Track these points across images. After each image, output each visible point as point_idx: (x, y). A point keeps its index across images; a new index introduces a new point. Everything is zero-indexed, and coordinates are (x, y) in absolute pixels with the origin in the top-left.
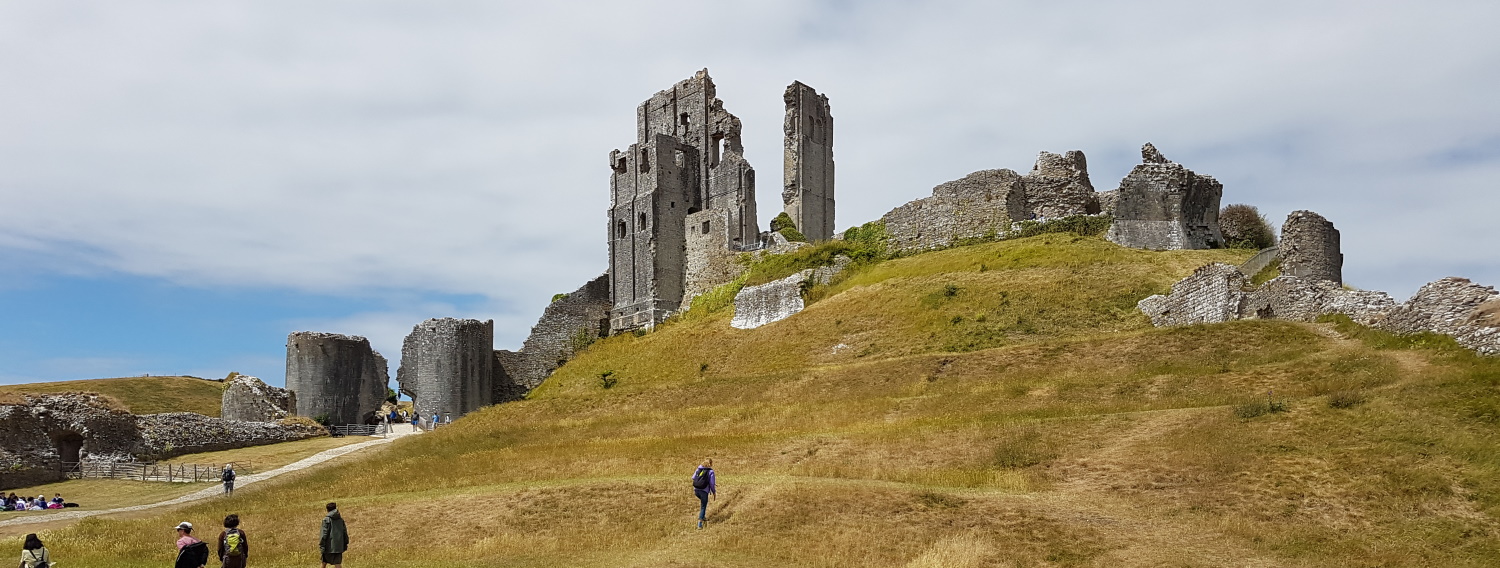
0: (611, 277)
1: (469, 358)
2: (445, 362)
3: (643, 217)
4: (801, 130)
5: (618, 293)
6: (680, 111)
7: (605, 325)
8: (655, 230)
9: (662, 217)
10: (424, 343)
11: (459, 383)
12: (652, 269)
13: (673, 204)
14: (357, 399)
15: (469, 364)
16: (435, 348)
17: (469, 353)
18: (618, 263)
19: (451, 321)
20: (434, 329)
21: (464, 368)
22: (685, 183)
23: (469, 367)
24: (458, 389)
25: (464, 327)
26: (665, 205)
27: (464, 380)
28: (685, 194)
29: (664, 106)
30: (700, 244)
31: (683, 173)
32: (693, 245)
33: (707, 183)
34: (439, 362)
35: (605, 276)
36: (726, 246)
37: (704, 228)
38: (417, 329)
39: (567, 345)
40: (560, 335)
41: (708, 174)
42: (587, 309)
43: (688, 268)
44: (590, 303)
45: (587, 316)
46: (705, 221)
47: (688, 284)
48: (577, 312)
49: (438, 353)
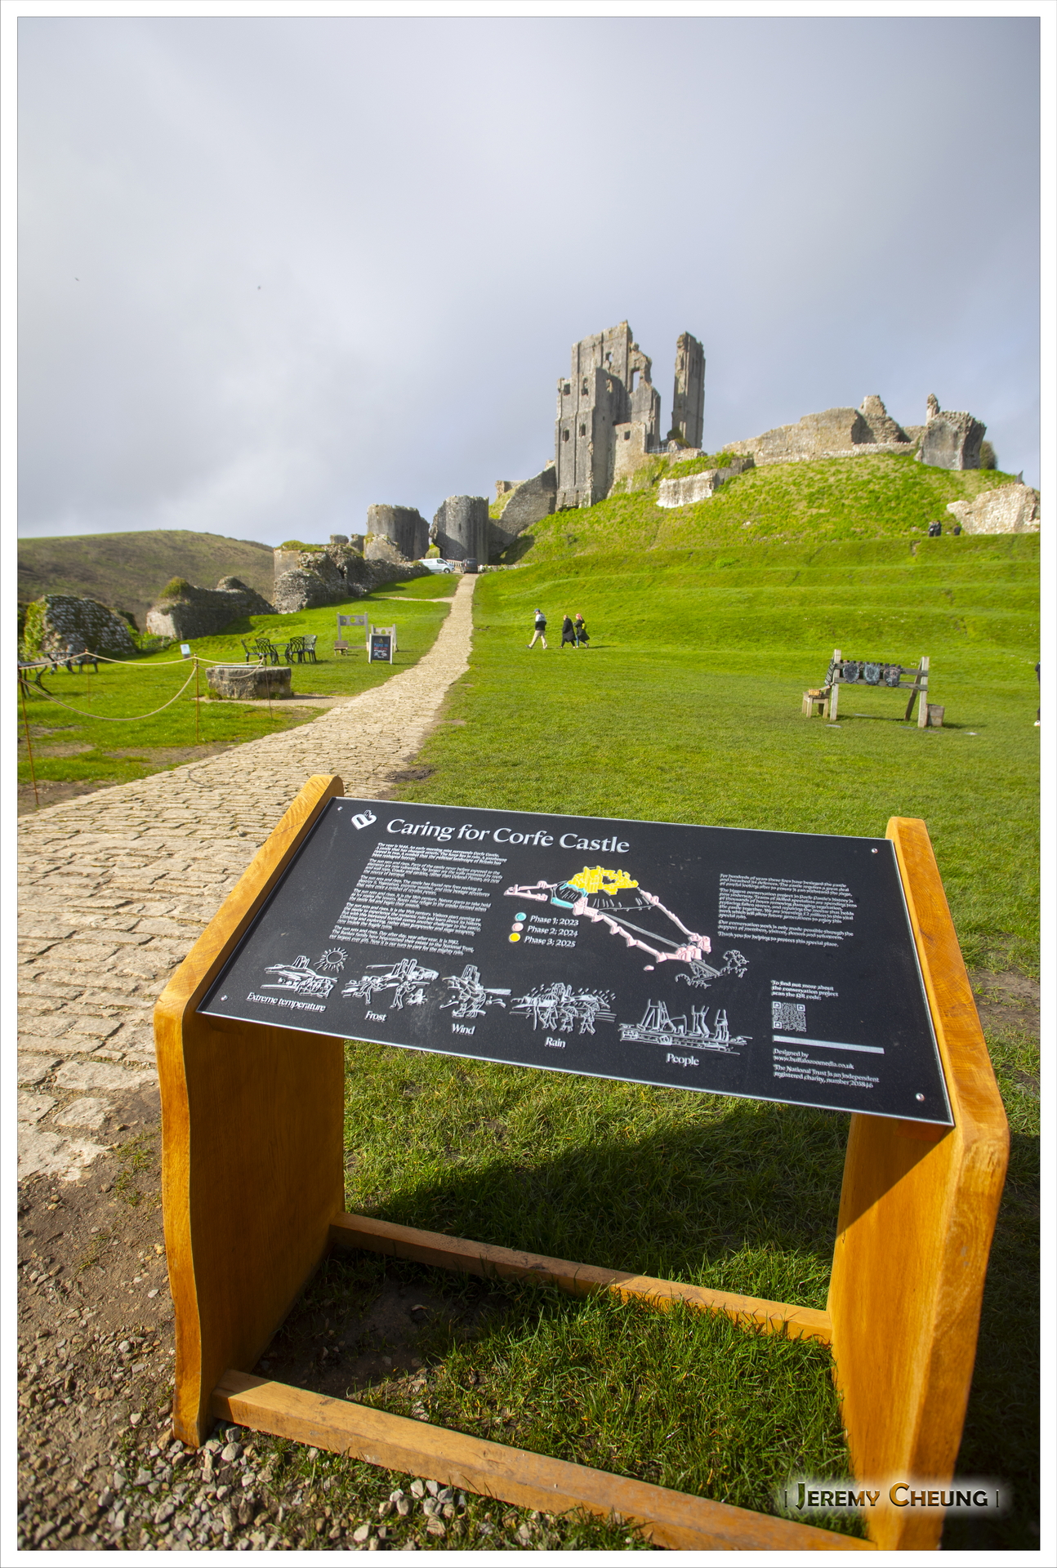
0: (557, 469)
1: (478, 523)
2: (463, 526)
3: (583, 428)
4: (685, 366)
5: (562, 479)
6: (605, 351)
7: (553, 501)
8: (593, 437)
9: (597, 427)
10: (450, 512)
11: (472, 539)
12: (589, 464)
13: (604, 418)
15: (478, 527)
16: (457, 515)
17: (478, 520)
18: (562, 458)
19: (468, 498)
20: (456, 503)
21: (475, 530)
22: (613, 405)
23: (478, 530)
24: (472, 543)
25: (475, 502)
26: (599, 419)
27: (475, 537)
28: (613, 413)
29: (594, 346)
30: (621, 448)
31: (611, 396)
32: (617, 448)
33: (626, 404)
34: (460, 525)
35: (554, 468)
36: (642, 449)
37: (627, 436)
38: (445, 502)
39: (529, 514)
40: (526, 508)
41: (627, 398)
42: (541, 492)
43: (613, 464)
44: (543, 486)
45: (541, 496)
46: (627, 430)
47: (612, 474)
48: (535, 493)
49: (459, 519)
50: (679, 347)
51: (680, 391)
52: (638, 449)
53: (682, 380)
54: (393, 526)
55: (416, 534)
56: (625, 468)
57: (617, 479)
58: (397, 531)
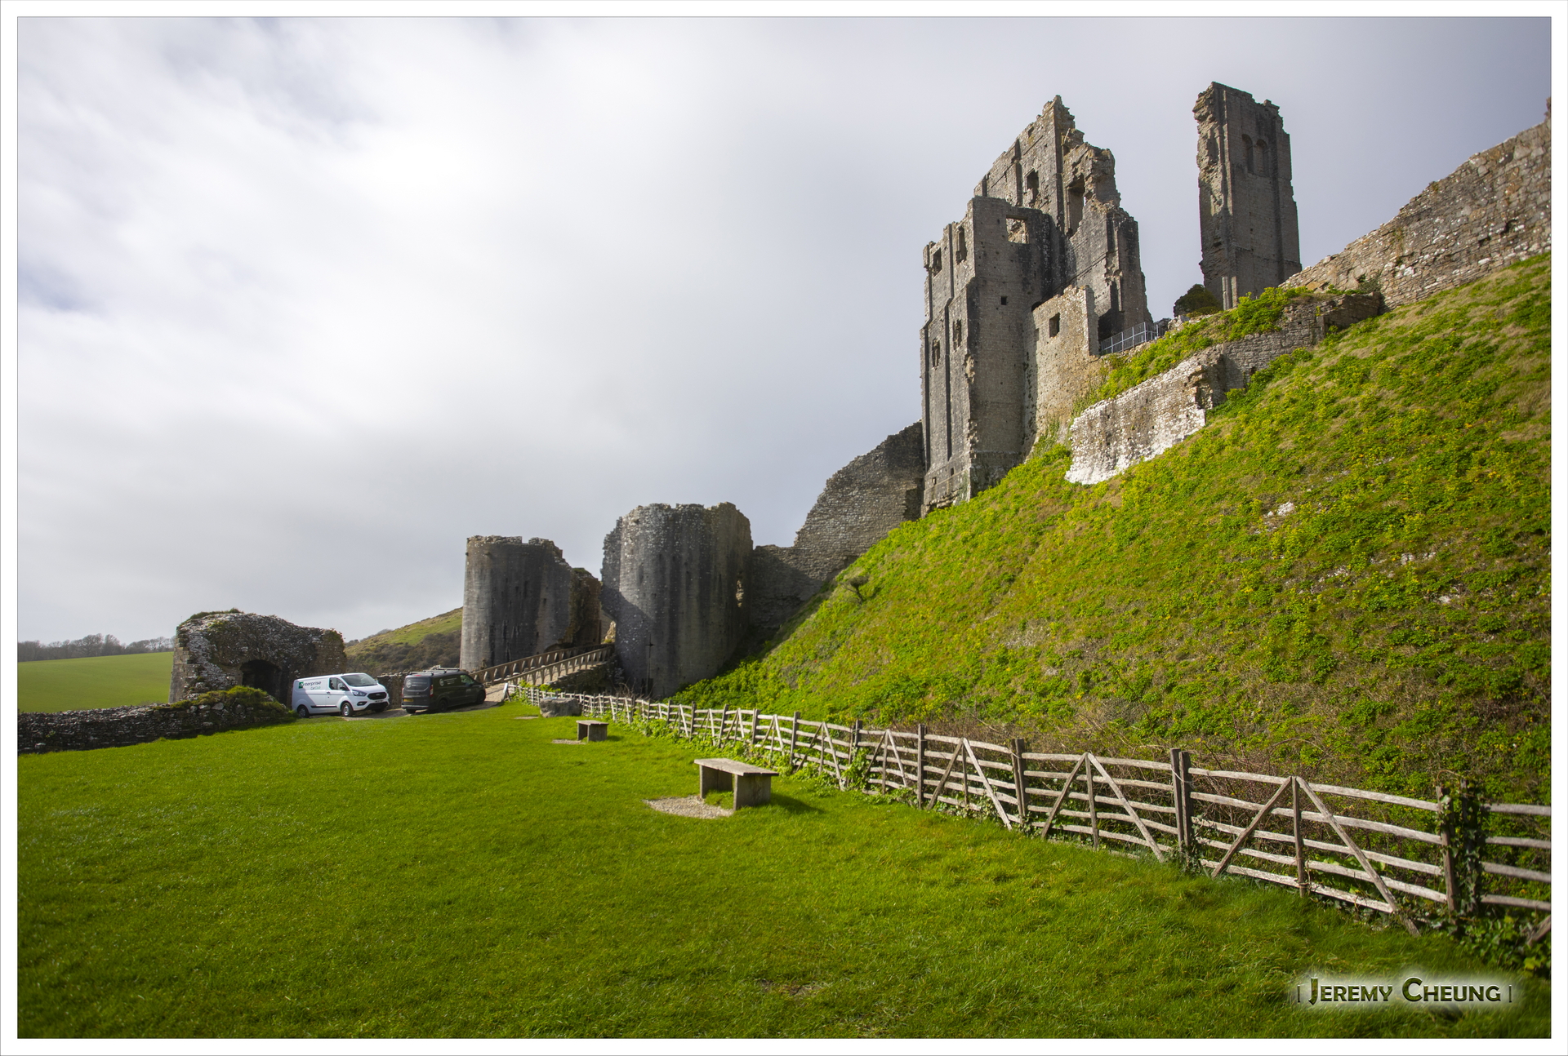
0: (924, 426)
1: (684, 561)
2: (649, 570)
3: (958, 326)
4: (1227, 156)
5: (933, 447)
6: (1026, 171)
7: (916, 497)
8: (971, 343)
9: (985, 322)
10: (626, 542)
11: (667, 599)
12: (968, 404)
13: (1004, 301)
14: (533, 627)
15: (684, 570)
16: (638, 549)
17: (683, 554)
18: (931, 402)
20: (637, 522)
21: (675, 578)
22: (1026, 267)
23: (683, 576)
24: (666, 609)
26: (989, 302)
27: (674, 594)
28: (1025, 283)
29: (1006, 172)
30: (1047, 352)
31: (1022, 251)
32: (1039, 358)
33: (1063, 261)
34: (641, 568)
35: (919, 425)
36: (1085, 348)
37: (1055, 325)
38: (620, 522)
39: (860, 531)
40: (850, 519)
41: (1064, 248)
42: (886, 480)
43: (1033, 397)
44: (890, 468)
45: (885, 490)
46: (1053, 315)
47: (1032, 422)
48: (872, 485)
49: (640, 555)
50: (1201, 119)
51: (1215, 210)
52: (1078, 350)
53: (1216, 185)
54: (487, 581)
55: (544, 594)
56: (1054, 403)
57: (1041, 427)
58: (494, 590)
